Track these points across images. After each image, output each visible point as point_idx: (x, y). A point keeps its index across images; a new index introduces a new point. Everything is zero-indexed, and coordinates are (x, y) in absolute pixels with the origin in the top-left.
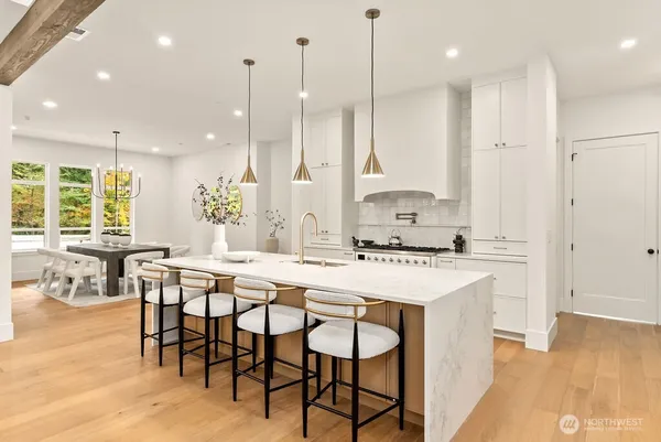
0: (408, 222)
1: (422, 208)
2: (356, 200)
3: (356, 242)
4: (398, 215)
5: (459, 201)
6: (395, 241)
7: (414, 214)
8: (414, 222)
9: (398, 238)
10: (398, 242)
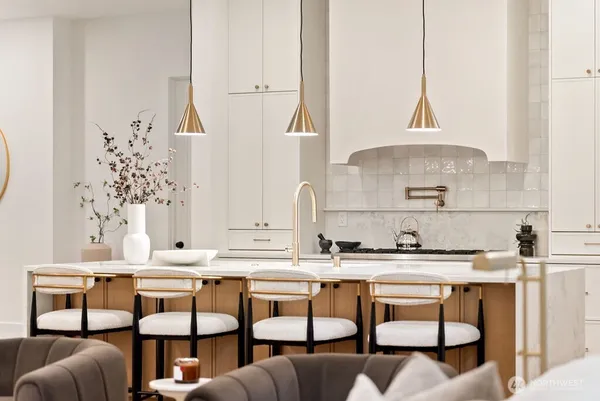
0: (432, 204)
1: (456, 178)
2: (333, 161)
3: (326, 247)
4: (409, 190)
5: (525, 165)
6: (409, 240)
7: (442, 189)
8: (442, 204)
9: (414, 234)
10: (414, 242)
